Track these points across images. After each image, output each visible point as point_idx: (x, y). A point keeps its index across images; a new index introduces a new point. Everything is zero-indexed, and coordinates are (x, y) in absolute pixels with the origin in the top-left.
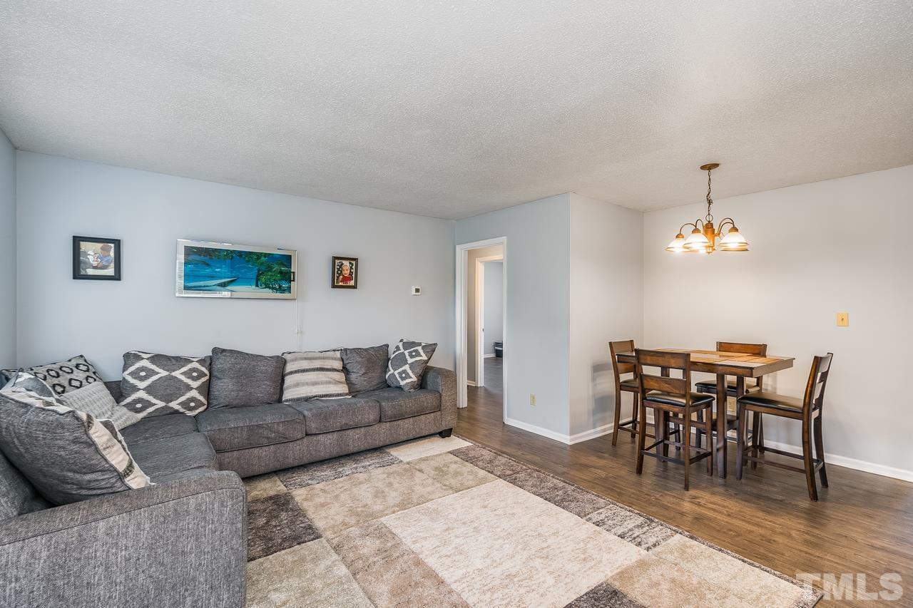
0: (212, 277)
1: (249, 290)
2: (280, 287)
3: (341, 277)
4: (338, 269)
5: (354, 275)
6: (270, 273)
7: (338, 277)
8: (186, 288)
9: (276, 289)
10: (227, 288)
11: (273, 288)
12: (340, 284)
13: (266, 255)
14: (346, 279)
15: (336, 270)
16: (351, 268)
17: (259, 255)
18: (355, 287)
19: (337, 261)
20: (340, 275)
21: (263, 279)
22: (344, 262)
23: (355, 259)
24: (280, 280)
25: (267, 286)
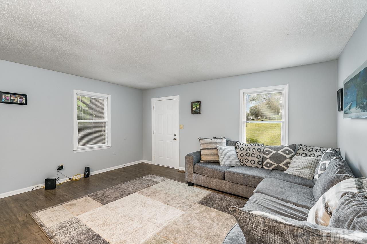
8: (344, 113)
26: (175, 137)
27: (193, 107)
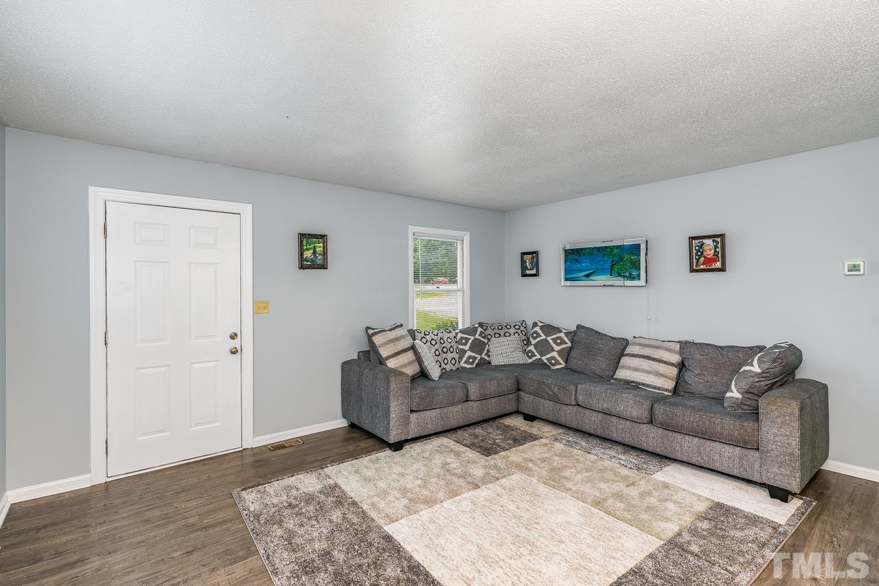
0: (580, 270)
1: (605, 279)
2: (630, 274)
3: (702, 259)
4: (698, 251)
5: (720, 256)
6: (621, 263)
7: (698, 260)
8: (566, 279)
9: (626, 276)
10: (590, 278)
11: (624, 276)
12: (702, 267)
13: (618, 247)
14: (709, 261)
15: (694, 252)
16: (716, 247)
17: (612, 248)
18: (722, 269)
19: (695, 242)
20: (700, 256)
21: (616, 269)
22: (704, 241)
23: (722, 236)
24: (630, 269)
25: (619, 275)
26: (235, 343)
27: (305, 247)
